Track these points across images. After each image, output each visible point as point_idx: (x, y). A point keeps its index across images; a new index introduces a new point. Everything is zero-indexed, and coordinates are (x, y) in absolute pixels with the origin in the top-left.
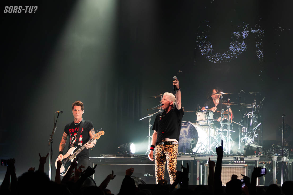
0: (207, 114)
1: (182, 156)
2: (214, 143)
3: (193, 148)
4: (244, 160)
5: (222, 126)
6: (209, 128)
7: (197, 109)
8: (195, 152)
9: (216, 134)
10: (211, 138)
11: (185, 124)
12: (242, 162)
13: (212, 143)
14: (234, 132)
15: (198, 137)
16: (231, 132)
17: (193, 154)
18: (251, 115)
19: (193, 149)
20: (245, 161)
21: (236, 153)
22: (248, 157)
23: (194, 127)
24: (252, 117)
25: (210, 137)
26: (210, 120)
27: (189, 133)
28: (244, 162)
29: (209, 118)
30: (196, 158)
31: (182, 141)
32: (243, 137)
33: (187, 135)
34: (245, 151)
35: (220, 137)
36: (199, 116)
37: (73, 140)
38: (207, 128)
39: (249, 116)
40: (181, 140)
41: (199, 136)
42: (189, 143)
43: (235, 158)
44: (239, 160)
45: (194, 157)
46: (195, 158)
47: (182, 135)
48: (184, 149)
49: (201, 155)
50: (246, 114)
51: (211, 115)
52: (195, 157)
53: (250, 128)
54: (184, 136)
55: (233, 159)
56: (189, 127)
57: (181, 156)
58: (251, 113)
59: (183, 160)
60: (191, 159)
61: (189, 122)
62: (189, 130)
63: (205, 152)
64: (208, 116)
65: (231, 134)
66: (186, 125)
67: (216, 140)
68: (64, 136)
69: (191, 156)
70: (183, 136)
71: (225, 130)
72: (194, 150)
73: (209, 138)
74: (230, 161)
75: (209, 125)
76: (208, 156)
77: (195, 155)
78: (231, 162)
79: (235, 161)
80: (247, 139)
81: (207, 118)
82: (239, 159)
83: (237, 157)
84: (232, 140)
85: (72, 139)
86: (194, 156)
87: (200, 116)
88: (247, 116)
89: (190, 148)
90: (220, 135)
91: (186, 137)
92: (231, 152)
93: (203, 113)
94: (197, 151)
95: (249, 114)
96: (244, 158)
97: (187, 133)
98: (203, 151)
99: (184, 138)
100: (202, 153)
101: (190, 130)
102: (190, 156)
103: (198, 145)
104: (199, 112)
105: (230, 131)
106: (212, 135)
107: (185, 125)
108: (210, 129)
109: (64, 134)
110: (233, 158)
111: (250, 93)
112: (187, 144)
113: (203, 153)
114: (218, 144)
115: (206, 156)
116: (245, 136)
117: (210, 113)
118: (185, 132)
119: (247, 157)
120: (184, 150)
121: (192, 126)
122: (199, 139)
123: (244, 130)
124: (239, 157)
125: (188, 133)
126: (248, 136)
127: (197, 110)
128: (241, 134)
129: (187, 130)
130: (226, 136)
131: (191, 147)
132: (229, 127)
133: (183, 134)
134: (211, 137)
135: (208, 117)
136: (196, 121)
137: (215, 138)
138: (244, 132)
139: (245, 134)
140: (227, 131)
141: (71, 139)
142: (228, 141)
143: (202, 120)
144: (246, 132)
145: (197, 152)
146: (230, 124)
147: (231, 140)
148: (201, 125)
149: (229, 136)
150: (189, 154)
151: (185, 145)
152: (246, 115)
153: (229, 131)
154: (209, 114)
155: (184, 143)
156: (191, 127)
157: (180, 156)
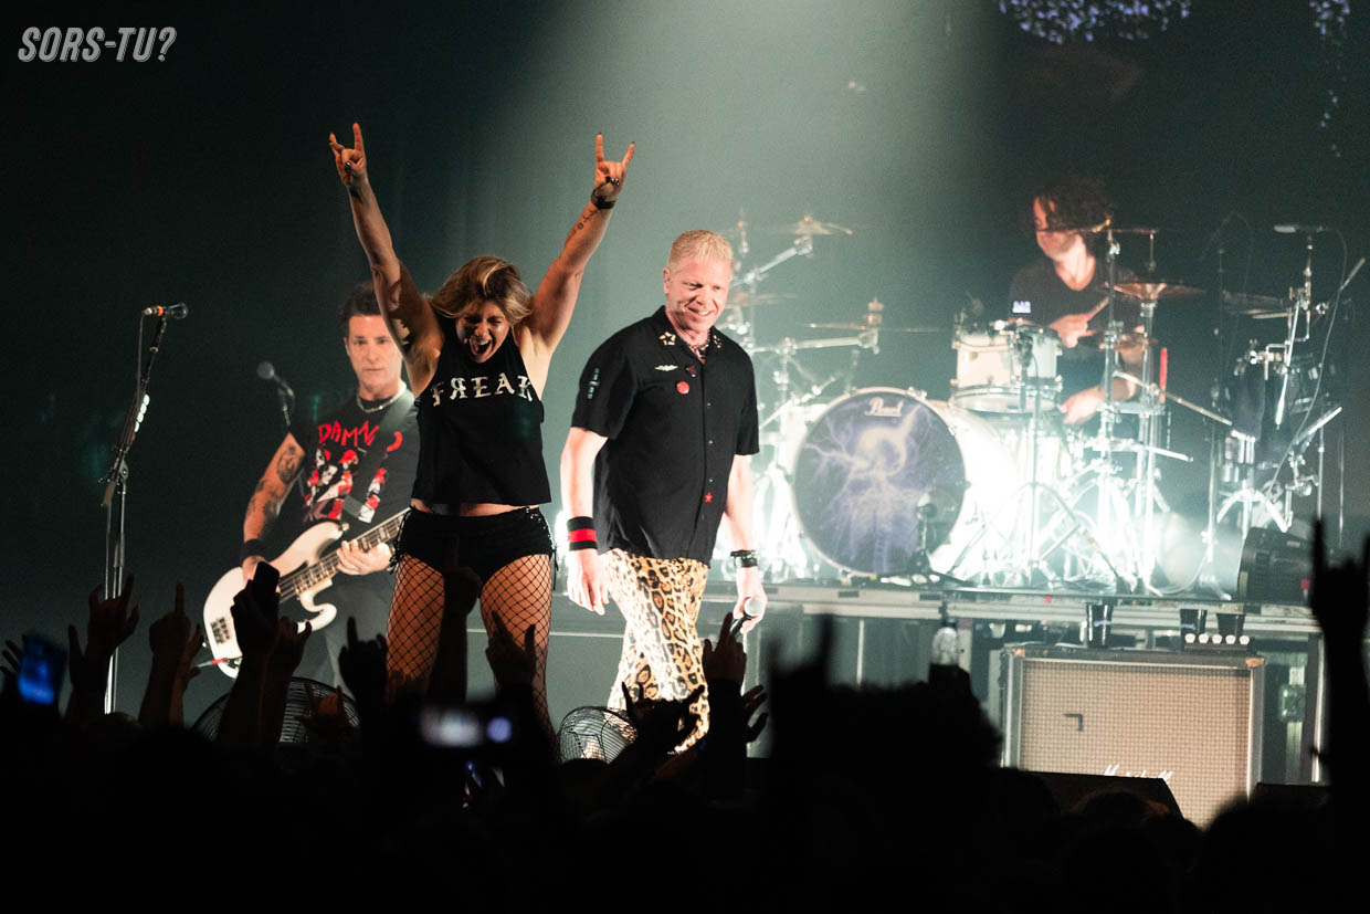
0: (1024, 348)
1: (867, 595)
2: (1057, 520)
3: (933, 546)
4: (1246, 627)
5: (1107, 424)
6: (1032, 433)
7: (959, 318)
8: (944, 572)
9: (1066, 468)
10: (1039, 490)
11: (891, 400)
12: (1231, 639)
13: (1045, 518)
14: (1183, 457)
15: (965, 485)
16: (1162, 461)
17: (930, 583)
18: (1282, 362)
19: (931, 552)
20: (1248, 632)
21: (1187, 584)
22: (1264, 610)
23: (942, 421)
24: (1285, 370)
25: (1034, 485)
26: (1036, 381)
27: (911, 454)
28: (1245, 640)
29: (1031, 372)
30: (950, 606)
31: (864, 503)
32: (1231, 488)
33: (896, 467)
34: (1245, 575)
35: (1096, 488)
36: (975, 355)
37: (327, 483)
38: (1018, 434)
39: (1266, 367)
40: (862, 499)
41: (969, 475)
42: (909, 515)
43: (1188, 616)
44: (1215, 625)
45: (939, 603)
46: (943, 610)
47: (870, 469)
48: (876, 553)
49: (981, 588)
50: (1253, 353)
51: (1045, 356)
52: (945, 604)
53: (1270, 440)
54: (880, 474)
55: (1177, 623)
56: (909, 421)
57: (861, 592)
58: (1281, 351)
59: (866, 618)
60: (924, 610)
61: (911, 392)
62: (913, 442)
63: (1000, 577)
64: (1027, 358)
65: (1158, 473)
66: (895, 411)
67: (1071, 504)
68: (286, 457)
69: (923, 597)
70: (871, 473)
71: (1126, 444)
72: (940, 561)
73: (1029, 489)
74: (1141, 634)
75: (1030, 415)
76: (1024, 598)
77: (945, 588)
78: (1150, 636)
79: (1190, 631)
80: (1255, 504)
81: (1018, 369)
82: (1212, 624)
83: (1200, 607)
84: (1165, 508)
85: (326, 480)
86: (937, 598)
87: (980, 356)
88: (1260, 366)
89: (918, 549)
90: (1093, 474)
91: (891, 480)
92: (1160, 580)
93: (1000, 340)
94: (954, 568)
95: (1270, 357)
96: (1242, 618)
97: (898, 456)
98: (992, 569)
99: (878, 486)
100: (987, 581)
101: (917, 441)
102: (914, 597)
103: (960, 533)
104: (971, 331)
105: (1158, 456)
106: (1046, 476)
107: (889, 412)
108: (1036, 437)
109: (284, 448)
110: (1178, 616)
111: (1280, 229)
112: (898, 521)
113: (991, 578)
114: (1081, 530)
115: (1014, 600)
116: (1239, 488)
117: (1039, 342)
118: (887, 449)
119: (1257, 611)
120: (880, 559)
121: (929, 416)
122: (969, 496)
123: (1235, 452)
124: (1213, 610)
125: (903, 459)
126: (1258, 485)
127: (959, 323)
128: (1219, 472)
129: (899, 437)
130: (1131, 483)
131: (919, 544)
132: (1148, 430)
133: (873, 463)
134: (1043, 485)
135: (1027, 364)
136: (956, 388)
137: (1064, 492)
138: (1234, 461)
139: (1243, 476)
140: (1135, 454)
141: (320, 478)
142: (1144, 512)
143: (989, 385)
144: (1250, 459)
145: (959, 574)
146: (1158, 411)
147: (1157, 509)
148: (983, 414)
149: (1150, 481)
150: (905, 582)
151: (888, 528)
152: (1253, 362)
153: (1148, 450)
154: (1036, 350)
155: (882, 514)
156: (921, 421)
157: (856, 594)
